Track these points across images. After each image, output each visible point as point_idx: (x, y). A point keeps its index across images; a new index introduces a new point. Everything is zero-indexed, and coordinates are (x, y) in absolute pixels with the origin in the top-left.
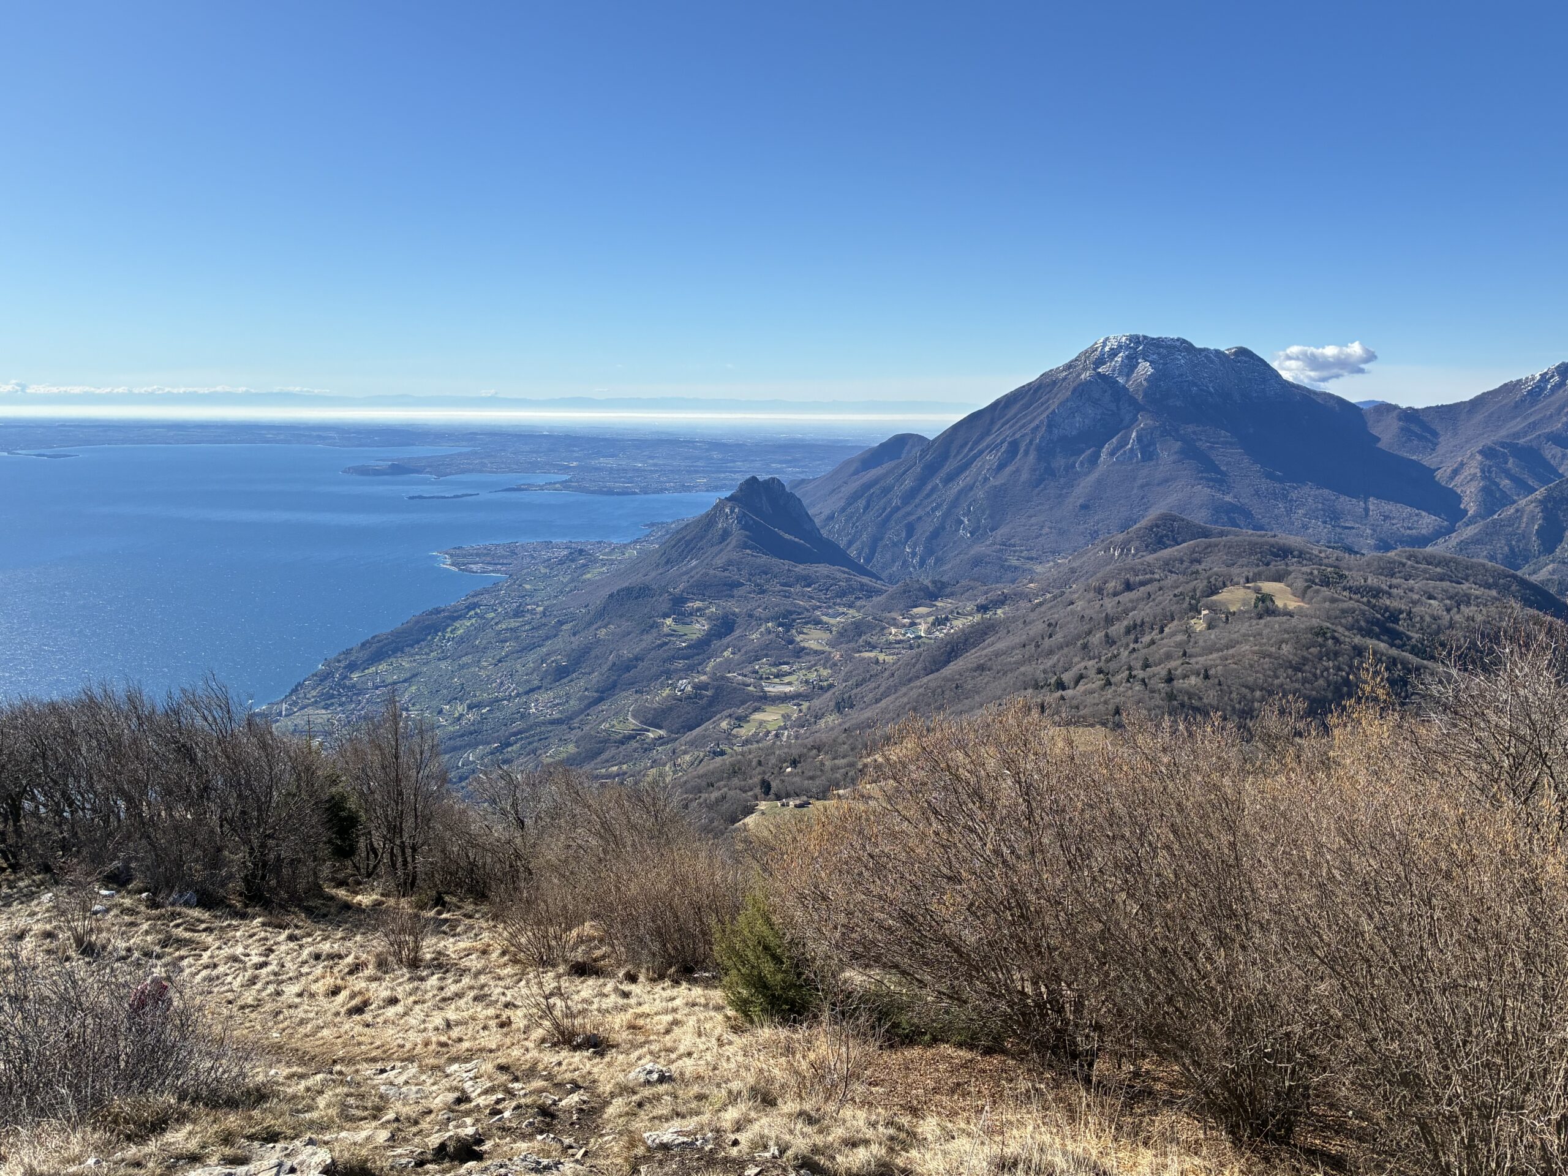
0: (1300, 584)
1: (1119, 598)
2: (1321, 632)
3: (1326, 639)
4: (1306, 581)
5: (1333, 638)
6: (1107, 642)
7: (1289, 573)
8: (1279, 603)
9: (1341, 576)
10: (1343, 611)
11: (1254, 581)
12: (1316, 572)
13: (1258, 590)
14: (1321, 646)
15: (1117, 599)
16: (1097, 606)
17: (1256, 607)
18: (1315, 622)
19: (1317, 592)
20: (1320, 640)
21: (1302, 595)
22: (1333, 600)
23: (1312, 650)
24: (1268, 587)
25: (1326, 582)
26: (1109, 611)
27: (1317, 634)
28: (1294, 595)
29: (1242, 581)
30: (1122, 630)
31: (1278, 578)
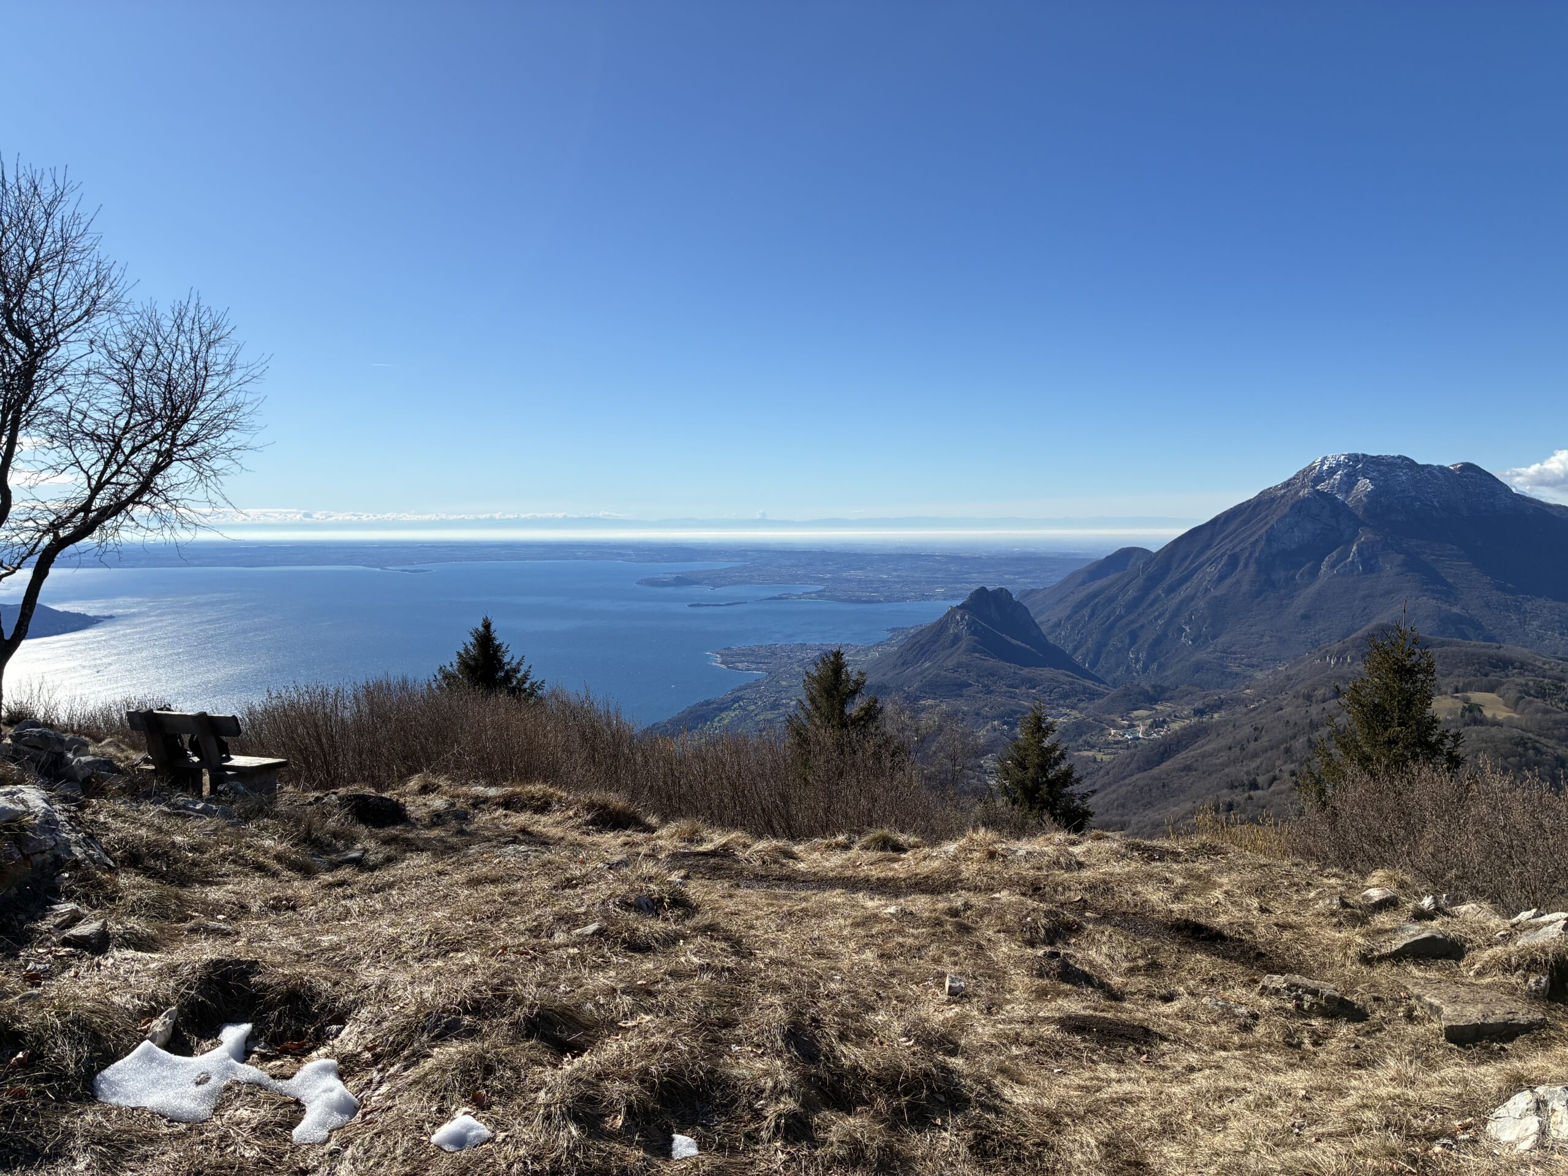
0: (1513, 694)
1: (1326, 705)
2: (1522, 742)
3: (1527, 749)
4: (1520, 692)
5: (1535, 748)
6: (1310, 747)
7: (1502, 684)
8: (1488, 713)
9: (1559, 688)
10: (1556, 722)
11: (1463, 691)
12: (1531, 683)
13: (1466, 700)
14: (1520, 755)
15: (1322, 705)
16: (1303, 712)
17: (1462, 716)
18: (1516, 732)
19: (1530, 702)
20: (1520, 749)
21: (1515, 705)
22: (1546, 712)
23: (1511, 759)
24: (1477, 697)
25: (1542, 694)
26: (1314, 717)
27: (1517, 744)
28: (1506, 705)
29: (1449, 691)
30: (1325, 736)
31: (1491, 690)
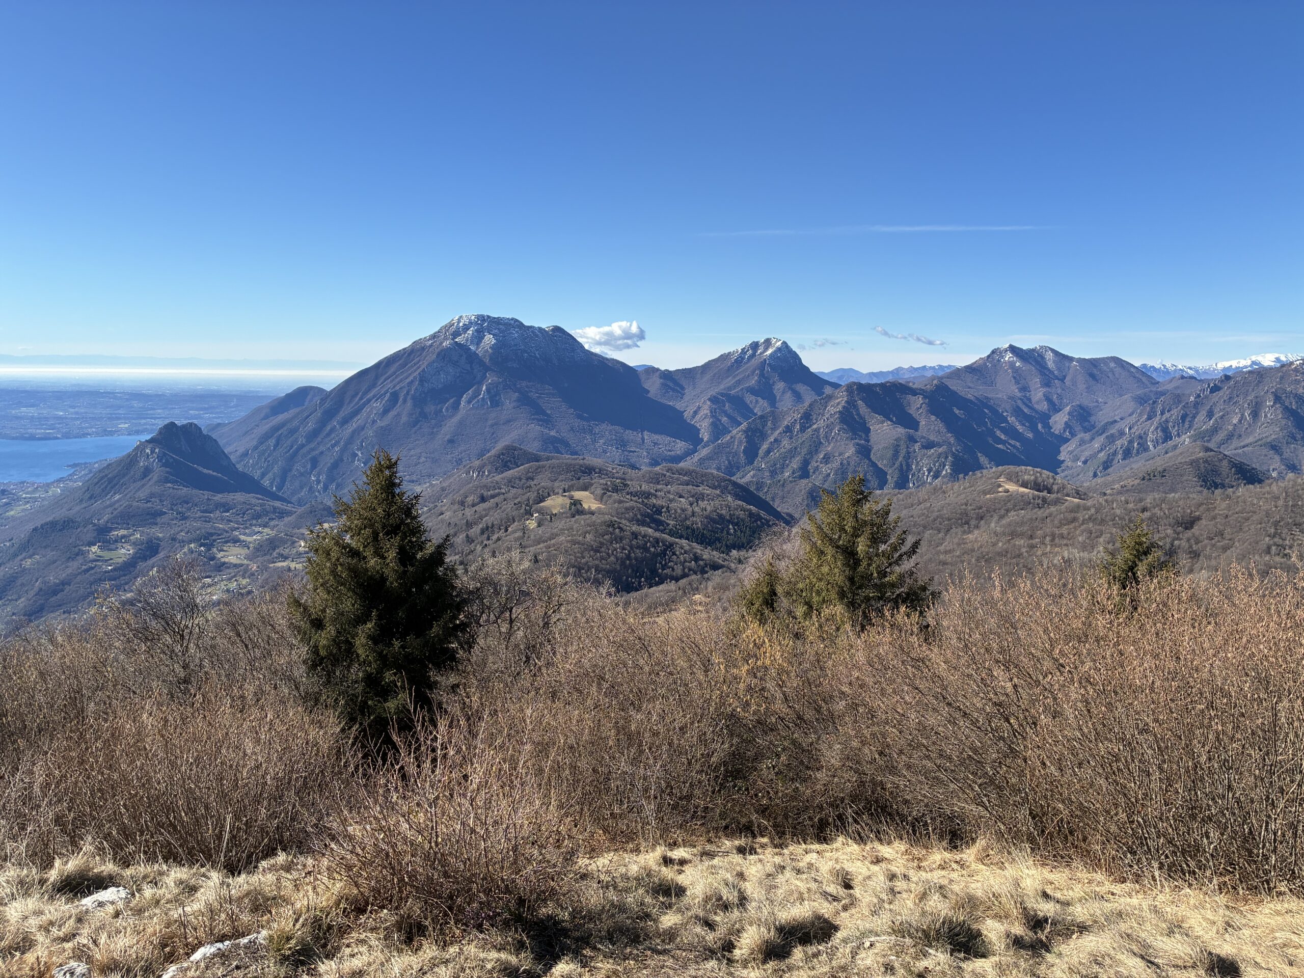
0: (599, 491)
1: (476, 508)
2: (611, 524)
3: (615, 529)
4: (603, 489)
5: (619, 528)
6: (468, 541)
7: (592, 485)
8: (586, 506)
9: (626, 485)
10: (627, 509)
11: (569, 491)
12: (609, 483)
13: (571, 498)
14: (611, 534)
15: (474, 509)
16: (460, 515)
17: (570, 509)
18: (607, 517)
19: (610, 496)
20: (611, 529)
21: (601, 499)
22: (620, 502)
23: (606, 537)
24: (578, 495)
25: (616, 490)
26: (469, 518)
27: (609, 526)
28: (595, 499)
29: (561, 491)
30: (479, 531)
31: (585, 488)
